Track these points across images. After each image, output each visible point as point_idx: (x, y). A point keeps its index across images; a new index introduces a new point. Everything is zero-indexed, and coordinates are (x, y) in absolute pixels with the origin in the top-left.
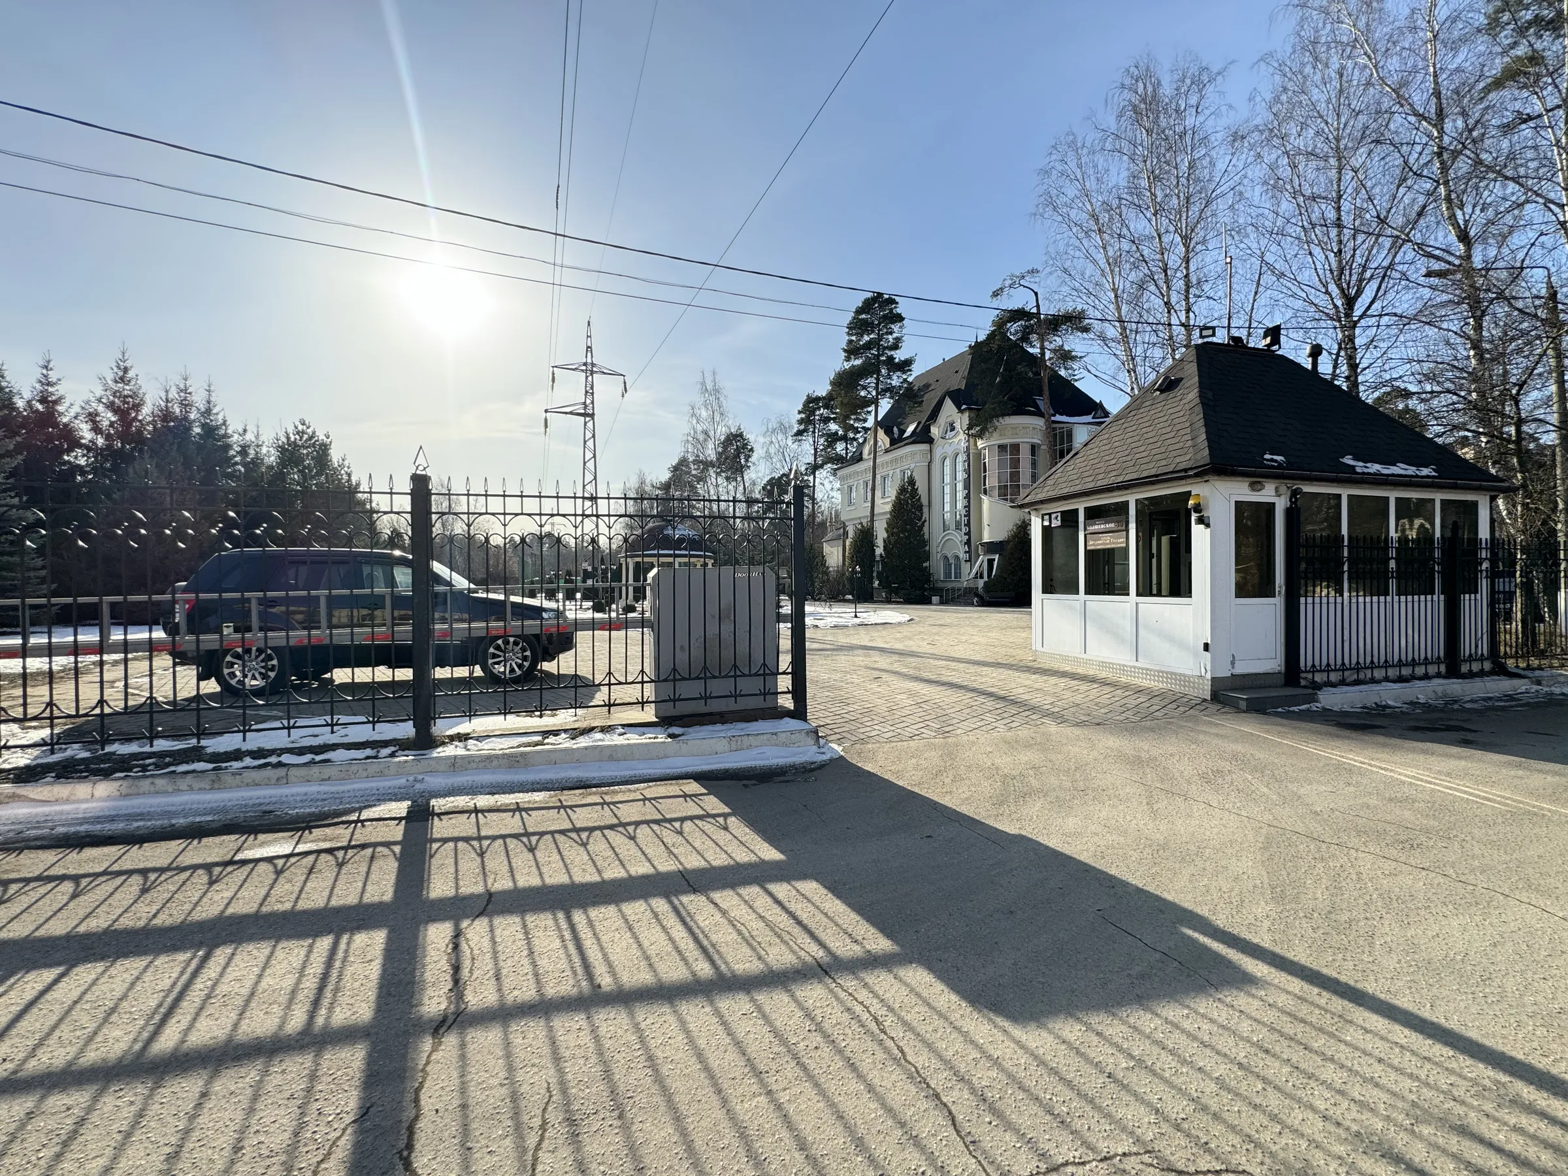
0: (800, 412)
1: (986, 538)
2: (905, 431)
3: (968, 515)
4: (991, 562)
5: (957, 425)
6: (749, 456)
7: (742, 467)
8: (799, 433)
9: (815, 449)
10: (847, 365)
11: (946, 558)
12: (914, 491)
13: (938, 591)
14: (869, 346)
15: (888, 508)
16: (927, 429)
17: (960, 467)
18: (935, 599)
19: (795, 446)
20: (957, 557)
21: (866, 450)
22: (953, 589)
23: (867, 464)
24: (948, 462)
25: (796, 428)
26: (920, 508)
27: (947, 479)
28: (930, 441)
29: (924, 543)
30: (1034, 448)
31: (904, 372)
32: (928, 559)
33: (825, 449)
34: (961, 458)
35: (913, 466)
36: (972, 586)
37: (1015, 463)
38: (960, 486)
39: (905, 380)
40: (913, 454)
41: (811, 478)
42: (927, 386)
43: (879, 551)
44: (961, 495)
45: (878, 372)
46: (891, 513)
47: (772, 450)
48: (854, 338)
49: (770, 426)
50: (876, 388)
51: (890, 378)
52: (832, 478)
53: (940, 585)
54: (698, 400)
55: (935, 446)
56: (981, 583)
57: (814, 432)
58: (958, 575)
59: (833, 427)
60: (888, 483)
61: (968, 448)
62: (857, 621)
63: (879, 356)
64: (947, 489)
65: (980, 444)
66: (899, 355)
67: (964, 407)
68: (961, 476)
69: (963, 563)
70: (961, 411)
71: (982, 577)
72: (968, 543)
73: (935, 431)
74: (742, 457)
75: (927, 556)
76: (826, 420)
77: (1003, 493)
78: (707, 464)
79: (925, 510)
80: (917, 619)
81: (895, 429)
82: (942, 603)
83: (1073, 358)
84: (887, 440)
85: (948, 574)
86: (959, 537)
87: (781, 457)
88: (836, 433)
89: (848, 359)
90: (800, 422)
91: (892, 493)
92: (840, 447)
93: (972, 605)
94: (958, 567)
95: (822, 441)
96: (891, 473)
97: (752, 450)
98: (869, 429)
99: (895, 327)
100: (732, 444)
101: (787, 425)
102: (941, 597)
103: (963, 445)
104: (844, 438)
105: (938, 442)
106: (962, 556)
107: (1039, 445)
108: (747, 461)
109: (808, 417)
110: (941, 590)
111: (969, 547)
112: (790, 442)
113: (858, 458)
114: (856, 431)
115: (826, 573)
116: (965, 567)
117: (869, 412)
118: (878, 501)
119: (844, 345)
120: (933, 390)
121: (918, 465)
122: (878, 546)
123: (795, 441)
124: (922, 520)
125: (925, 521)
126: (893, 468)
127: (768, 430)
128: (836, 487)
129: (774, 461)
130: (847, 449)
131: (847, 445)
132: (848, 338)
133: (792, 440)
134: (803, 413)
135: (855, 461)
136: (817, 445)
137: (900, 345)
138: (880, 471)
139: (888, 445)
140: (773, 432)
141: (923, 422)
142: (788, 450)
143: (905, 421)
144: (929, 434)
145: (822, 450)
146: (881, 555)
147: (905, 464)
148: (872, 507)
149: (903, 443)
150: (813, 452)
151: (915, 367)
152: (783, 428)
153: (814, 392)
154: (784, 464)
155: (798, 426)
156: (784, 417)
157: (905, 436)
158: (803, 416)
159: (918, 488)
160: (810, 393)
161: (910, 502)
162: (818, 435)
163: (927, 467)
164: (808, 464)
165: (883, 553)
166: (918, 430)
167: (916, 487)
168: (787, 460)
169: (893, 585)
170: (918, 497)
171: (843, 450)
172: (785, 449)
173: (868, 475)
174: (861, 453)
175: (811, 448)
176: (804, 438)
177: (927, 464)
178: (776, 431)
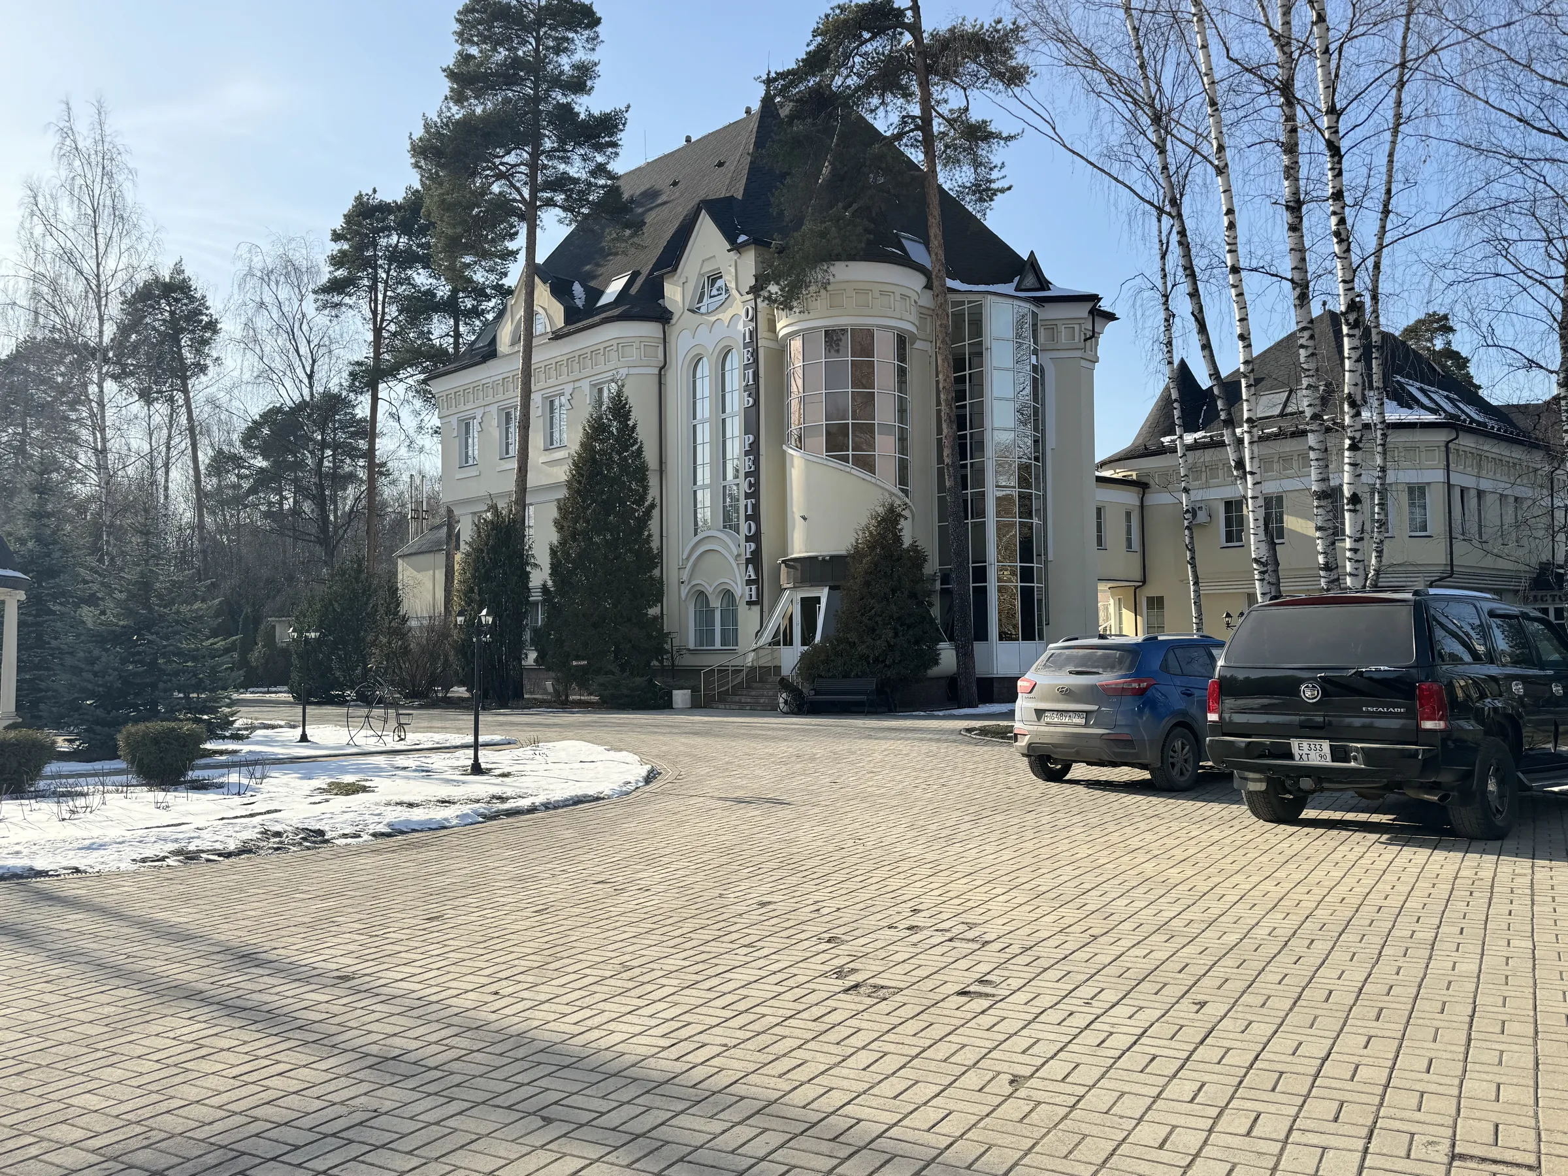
0: (337, 237)
1: (799, 549)
2: (600, 293)
3: (754, 494)
4: (809, 606)
5: (728, 279)
6: (205, 342)
8: (336, 287)
9: (378, 331)
11: (701, 596)
12: (627, 434)
13: (687, 676)
14: (508, 75)
15: (562, 474)
16: (654, 289)
17: (735, 380)
18: (680, 697)
19: (321, 320)
20: (728, 595)
21: (505, 333)
22: (723, 671)
23: (508, 366)
24: (704, 369)
25: (326, 272)
26: (641, 473)
27: (704, 409)
28: (663, 317)
29: (653, 560)
30: (902, 341)
31: (599, 148)
32: (659, 597)
33: (400, 332)
34: (737, 361)
35: (624, 371)
36: (764, 661)
37: (863, 375)
38: (735, 427)
39: (601, 170)
40: (622, 345)
41: (365, 399)
42: (651, 195)
43: (540, 577)
44: (735, 447)
45: (535, 140)
46: (569, 484)
47: (263, 323)
48: (474, 50)
49: (258, 262)
50: (532, 179)
51: (566, 160)
52: (418, 403)
53: (688, 661)
55: (674, 332)
56: (790, 658)
57: (373, 288)
58: (730, 636)
60: (562, 416)
61: (753, 334)
63: (536, 100)
64: (704, 434)
65: (784, 325)
66: (587, 105)
67: (742, 238)
68: (736, 401)
69: (742, 609)
70: (736, 247)
71: (788, 642)
72: (755, 560)
73: (674, 294)
74: (185, 340)
75: (656, 591)
76: (403, 259)
77: (836, 442)
79: (653, 481)
81: (577, 289)
82: (699, 704)
84: (557, 311)
85: (705, 634)
86: (733, 547)
87: (282, 340)
88: (430, 293)
90: (337, 261)
91: (572, 437)
92: (439, 328)
93: (771, 709)
94: (730, 615)
95: (393, 311)
96: (568, 389)
97: (212, 326)
98: (510, 292)
99: (579, 39)
100: (156, 307)
101: (303, 265)
102: (695, 690)
103: (742, 327)
104: (450, 307)
105: (683, 321)
106: (741, 591)
107: (914, 339)
108: (199, 352)
109: (359, 248)
110: (694, 672)
111: (758, 570)
112: (309, 307)
113: (489, 353)
114: (480, 293)
115: (399, 631)
116: (748, 619)
117: (513, 254)
118: (537, 456)
120: (665, 203)
121: (632, 371)
122: (536, 565)
123: (325, 307)
124: (647, 504)
125: (653, 506)
126: (573, 377)
127: (250, 273)
128: (429, 426)
129: (267, 349)
130: (457, 335)
131: (457, 325)
132: (460, 48)
133: (316, 301)
134: (346, 239)
135: (478, 359)
136: (382, 320)
137: (589, 83)
138: (541, 385)
139: (560, 322)
140: (266, 279)
141: (645, 272)
142: (305, 327)
143: (601, 270)
144: (660, 301)
145: (394, 334)
146: (545, 589)
147: (601, 367)
148: (520, 469)
149: (597, 319)
150: (370, 337)
151: (624, 137)
152: (292, 271)
153: (375, 191)
154: (297, 363)
155: (332, 269)
156: (293, 245)
157: (603, 301)
158: (346, 247)
159: (634, 427)
160: (364, 193)
161: (616, 458)
162: (385, 296)
163: (656, 379)
164: (359, 364)
165: (550, 583)
166: (634, 290)
167: (631, 423)
168: (304, 350)
169: (575, 663)
170: (635, 447)
171: (448, 335)
172: (297, 325)
173: (510, 394)
174: (493, 341)
175: (367, 326)
176: (347, 300)
177: (656, 371)
178: (273, 278)
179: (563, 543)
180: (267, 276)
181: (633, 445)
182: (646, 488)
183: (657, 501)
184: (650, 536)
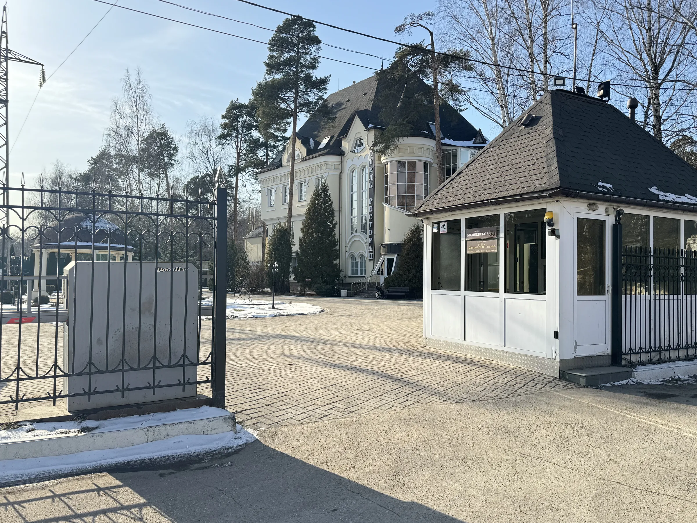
0: (223, 117)
1: (387, 241)
2: (320, 143)
3: (372, 220)
4: (390, 261)
5: (364, 141)
6: (173, 155)
7: (165, 164)
8: (223, 137)
9: (238, 153)
10: (269, 78)
11: (353, 257)
12: (327, 196)
13: (346, 286)
14: (288, 63)
15: (304, 211)
16: (339, 143)
17: (366, 178)
18: (343, 292)
19: (218, 149)
20: (362, 256)
21: (285, 158)
22: (359, 284)
23: (285, 170)
24: (356, 173)
25: (219, 131)
26: (332, 212)
27: (355, 188)
28: (341, 154)
29: (334, 243)
30: (427, 166)
31: (320, 90)
32: (338, 257)
33: (247, 154)
34: (367, 171)
35: (326, 174)
36: (374, 281)
37: (412, 178)
38: (366, 195)
39: (321, 97)
40: (327, 164)
41: (234, 180)
42: (340, 104)
43: (295, 249)
44: (366, 202)
45: (297, 88)
46: (306, 215)
47: (196, 151)
48: (275, 54)
49: (195, 128)
50: (295, 102)
51: (307, 94)
52: (253, 181)
53: (348, 280)
54: (121, 96)
55: (345, 159)
56: (382, 279)
57: (237, 137)
58: (363, 272)
59: (255, 134)
60: (305, 189)
61: (373, 162)
62: (274, 312)
63: (297, 73)
64: (355, 197)
65: (384, 159)
66: (316, 74)
67: (370, 126)
68: (367, 186)
69: (367, 262)
70: (368, 129)
71: (382, 274)
72: (372, 244)
73: (346, 145)
74: (166, 154)
75: (337, 255)
76: (249, 127)
77: (401, 203)
78: (130, 160)
79: (336, 214)
80: (328, 310)
81: (311, 141)
82: (350, 295)
83: (460, 92)
84: (304, 150)
85: (355, 271)
86: (364, 239)
87: (204, 157)
88: (258, 140)
89: (269, 73)
90: (224, 126)
91: (308, 198)
92: (261, 153)
93: (374, 297)
94: (363, 265)
95: (244, 146)
96: (307, 179)
97: (176, 149)
98: (288, 139)
99: (313, 49)
100: (155, 141)
101: (211, 128)
102: (349, 290)
103: (369, 159)
104: (265, 145)
105: (349, 155)
106: (367, 255)
107: (431, 164)
108: (170, 159)
109: (232, 123)
110: (349, 284)
111: (373, 248)
112: (213, 144)
113: (279, 165)
114: (276, 139)
115: (246, 267)
116: (369, 265)
117: (288, 124)
118: (295, 204)
119: (266, 59)
120: (344, 108)
121: (330, 174)
122: (294, 245)
123: (219, 144)
124: (334, 223)
125: (336, 224)
126: (309, 175)
127: (192, 132)
128: (257, 190)
129: (198, 161)
130: (268, 155)
131: (267, 152)
132: (270, 53)
133: (216, 143)
134: (227, 118)
135: (275, 167)
136: (240, 149)
137: (317, 65)
138: (298, 177)
139: (305, 155)
140: (197, 133)
141: (336, 136)
142: (212, 152)
143: (320, 134)
144: (341, 148)
145: (244, 154)
146: (297, 253)
147: (319, 172)
148: (289, 209)
149: (318, 154)
150: (236, 155)
151: (329, 86)
152: (207, 131)
153: (237, 99)
154: (208, 165)
155: (222, 130)
156: (208, 121)
157: (320, 147)
158: (227, 121)
159: (330, 195)
160: (233, 100)
161: (323, 206)
162: (241, 140)
163: (339, 176)
164: (231, 166)
165: (299, 251)
166: (331, 143)
167: (328, 194)
168: (211, 161)
169: (307, 280)
170: (330, 202)
171: (264, 156)
172: (209, 150)
173: (286, 180)
174: (281, 160)
175: (234, 151)
176: (227, 142)
177: (339, 174)
178: (200, 133)
179: (304, 237)
180: (198, 133)
181: (329, 202)
182: (333, 217)
183: (338, 222)
184: (335, 235)
